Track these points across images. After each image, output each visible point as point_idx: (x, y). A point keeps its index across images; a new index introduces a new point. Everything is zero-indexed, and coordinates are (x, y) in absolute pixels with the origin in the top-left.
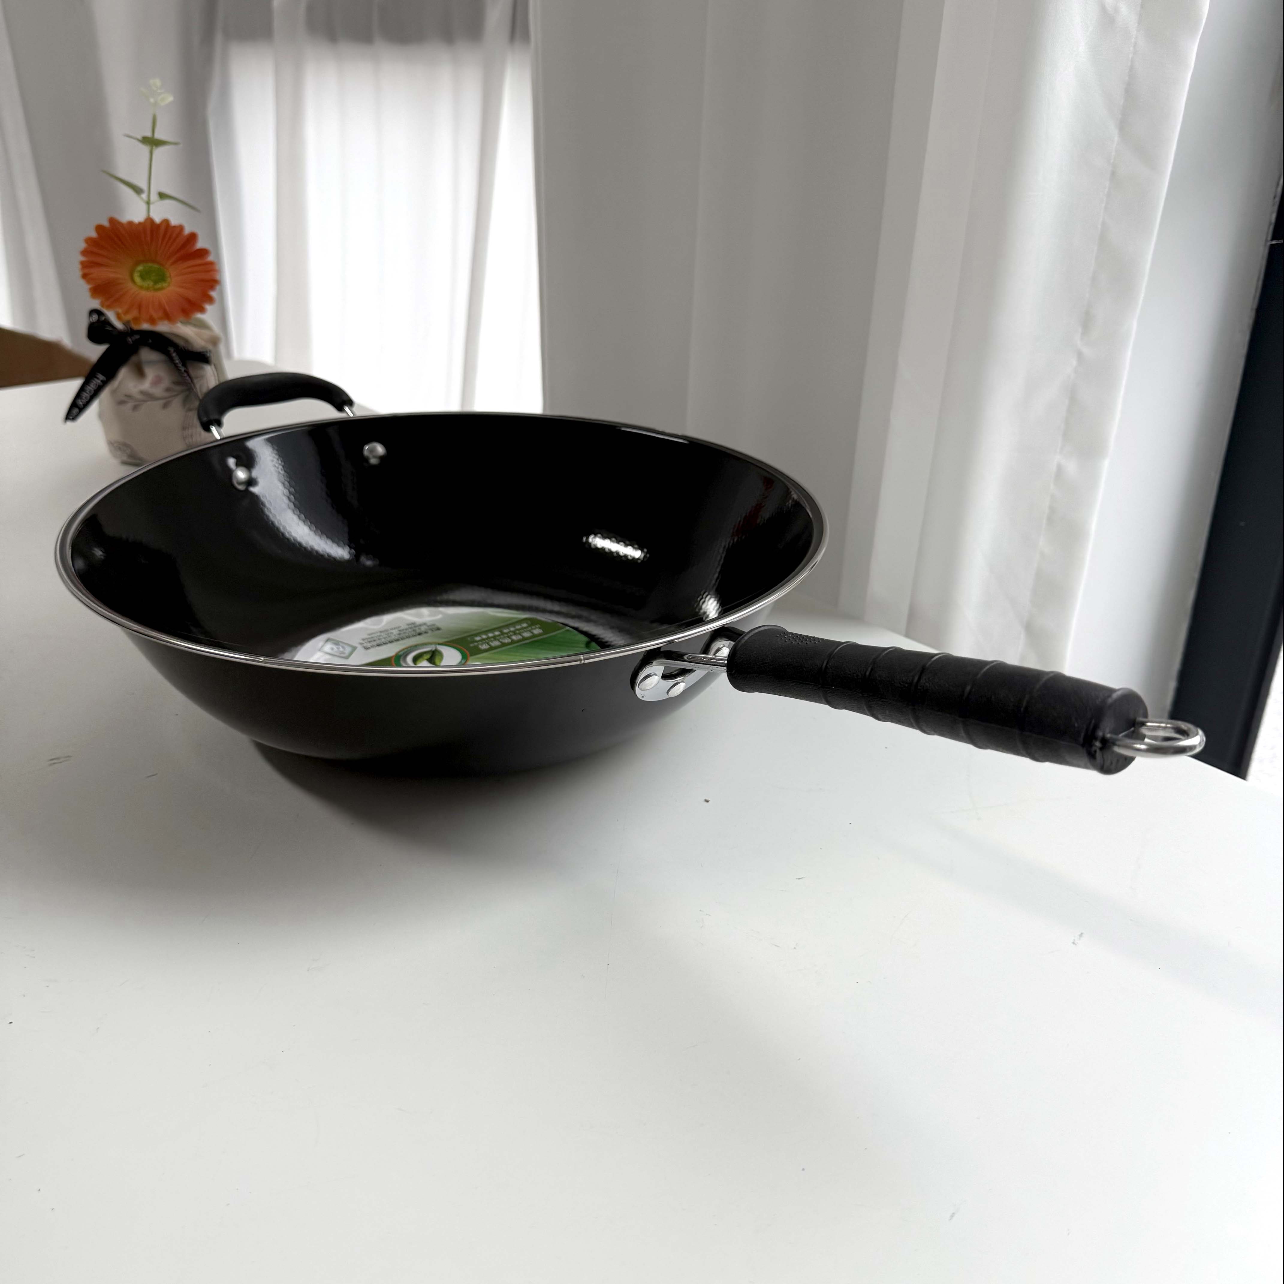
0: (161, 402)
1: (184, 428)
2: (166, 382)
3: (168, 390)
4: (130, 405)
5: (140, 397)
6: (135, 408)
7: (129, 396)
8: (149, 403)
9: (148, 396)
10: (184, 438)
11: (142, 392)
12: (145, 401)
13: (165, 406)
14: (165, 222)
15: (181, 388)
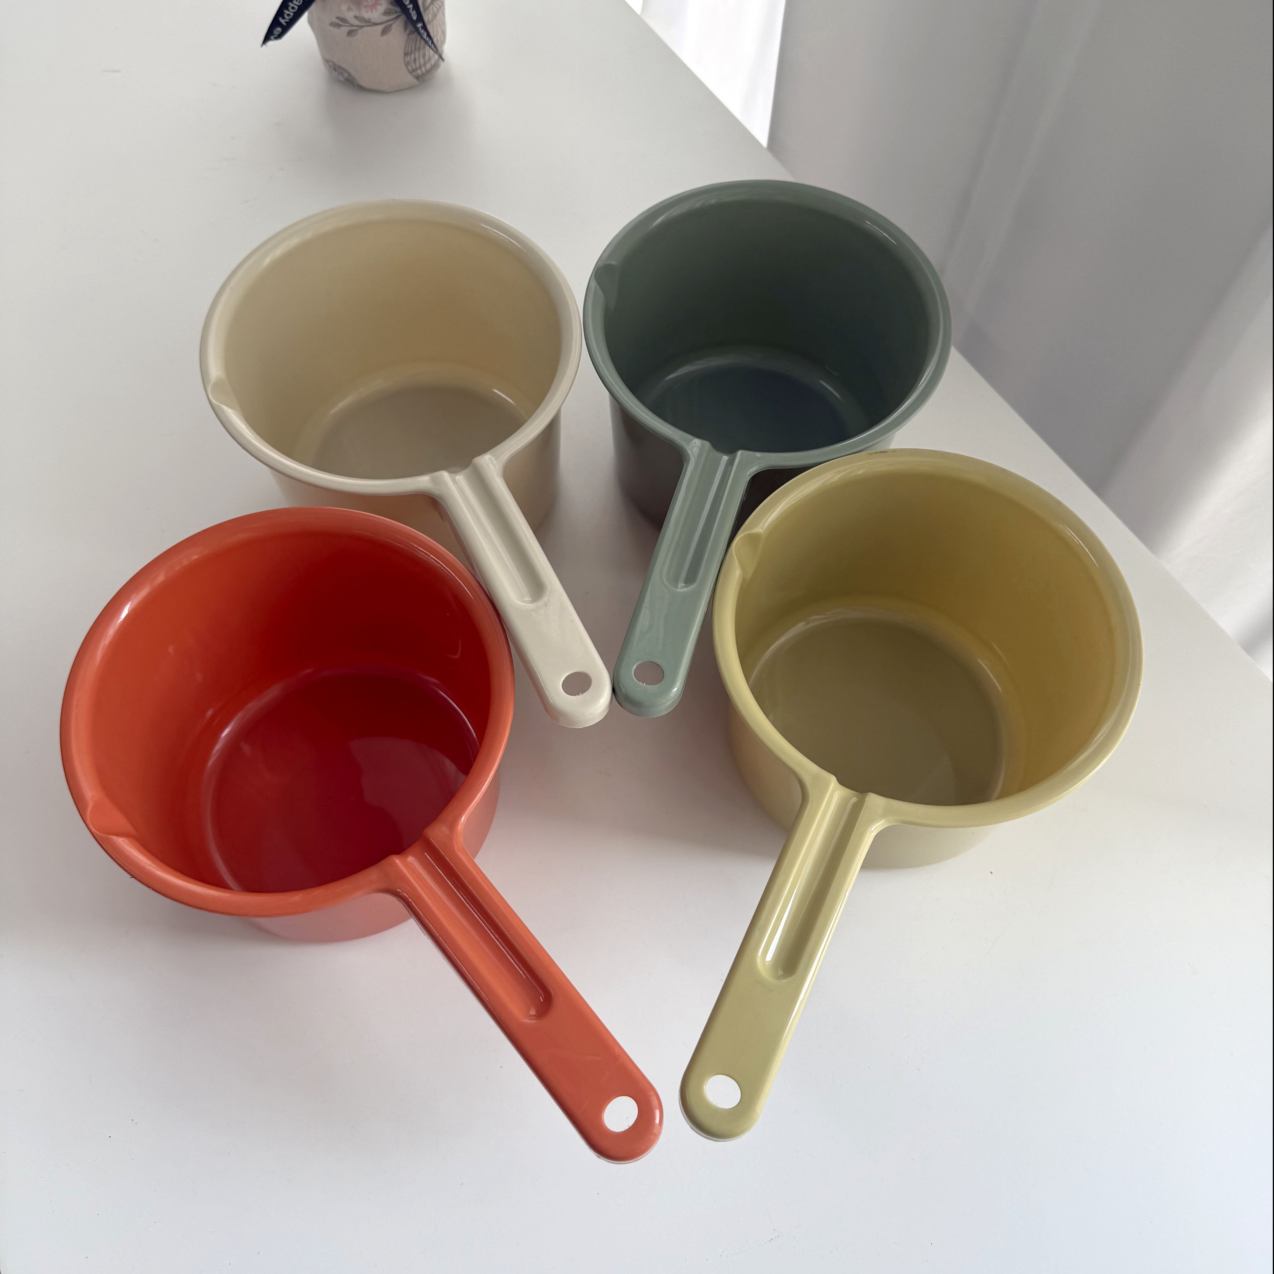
0: (380, 28)
1: (406, 54)
3: (386, 13)
4: (345, 30)
5: (357, 23)
6: (350, 33)
7: (344, 20)
8: (365, 29)
10: (407, 64)
11: (356, 17)
12: (361, 26)
13: (384, 32)
15: (399, 9)
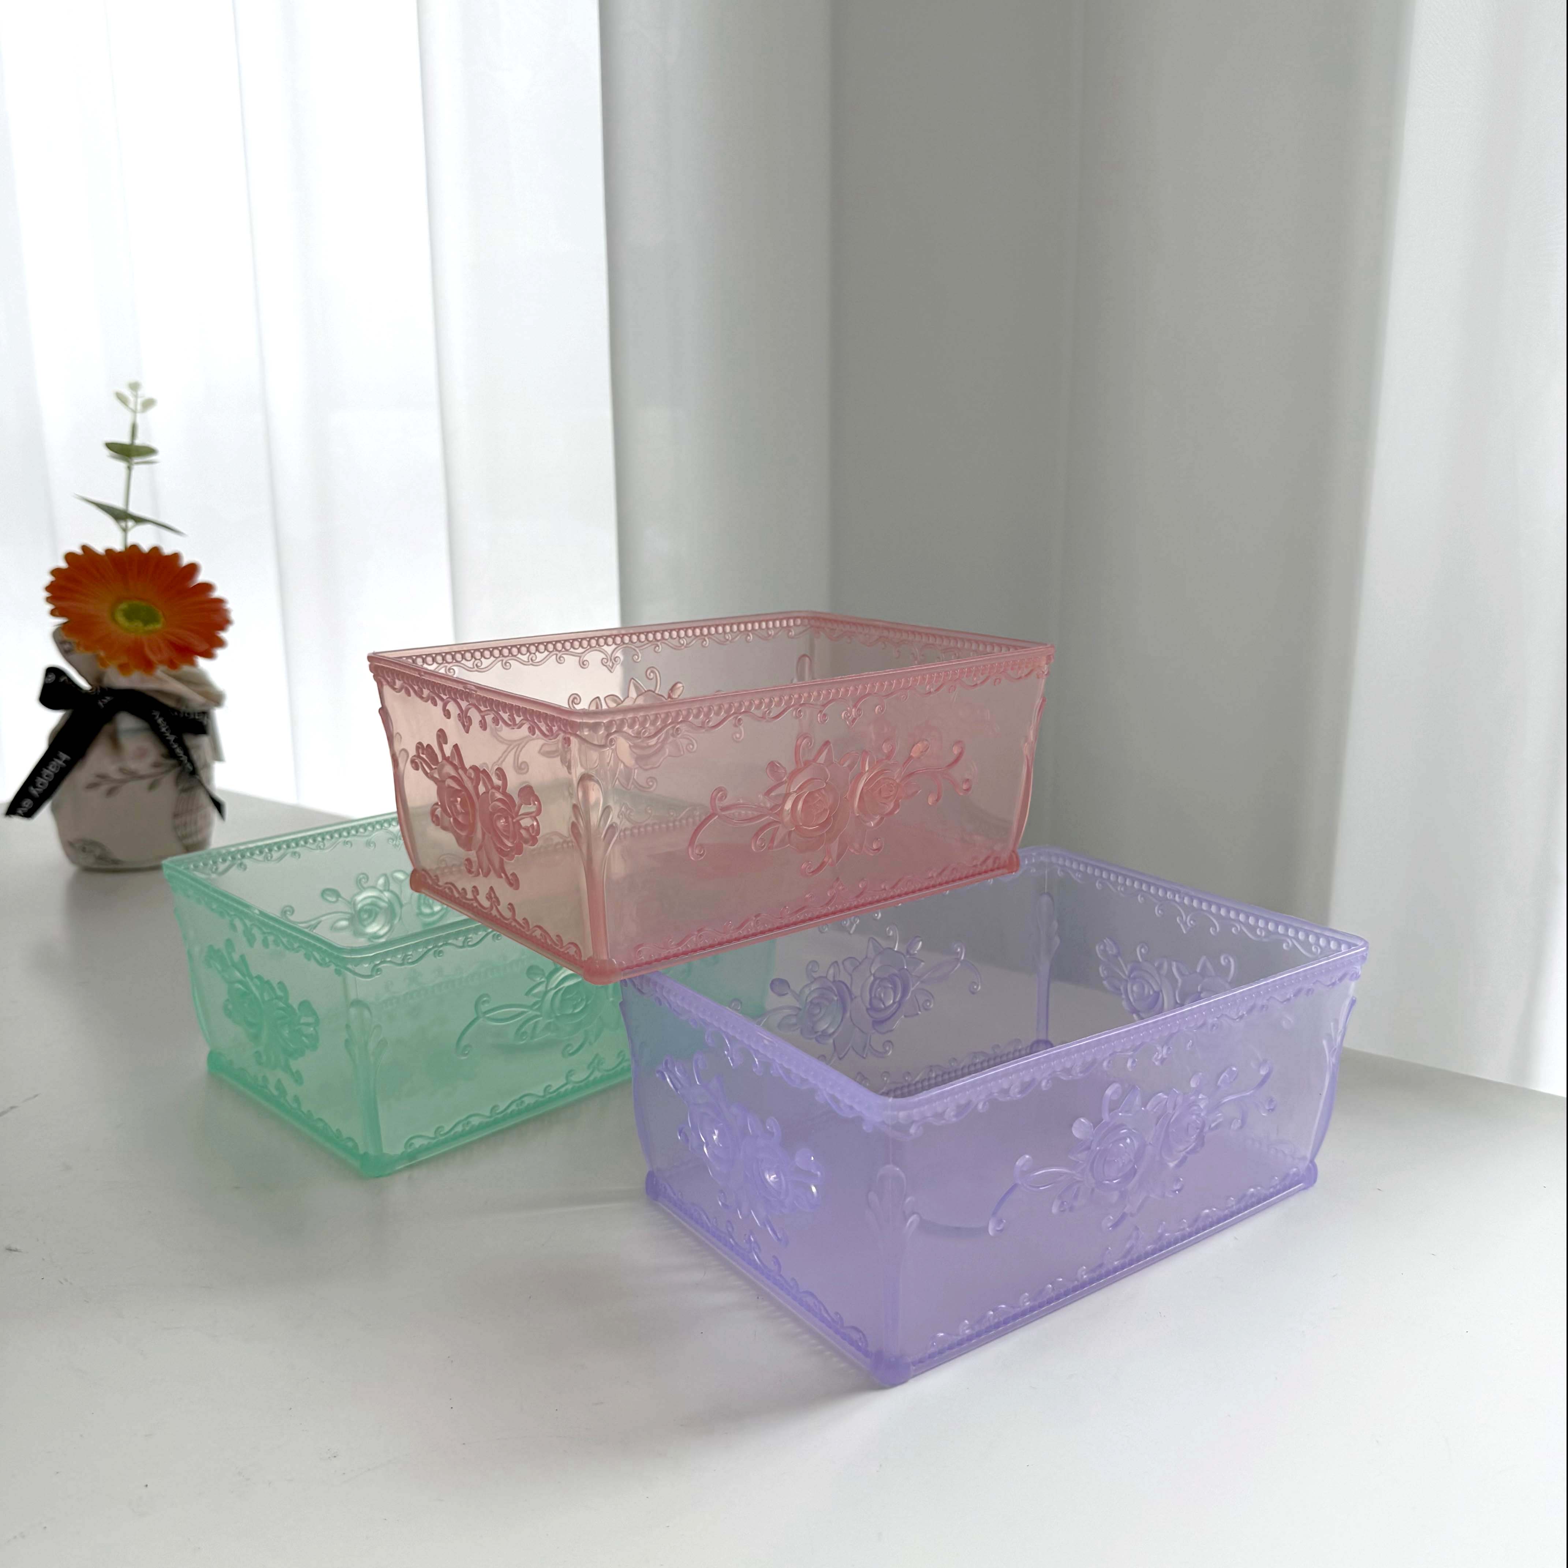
0: (147, 782)
1: (176, 815)
2: (152, 755)
6: (110, 792)
7: (103, 777)
8: (130, 783)
9: (130, 775)
11: (121, 770)
12: (124, 782)
14: (155, 550)
15: (172, 762)
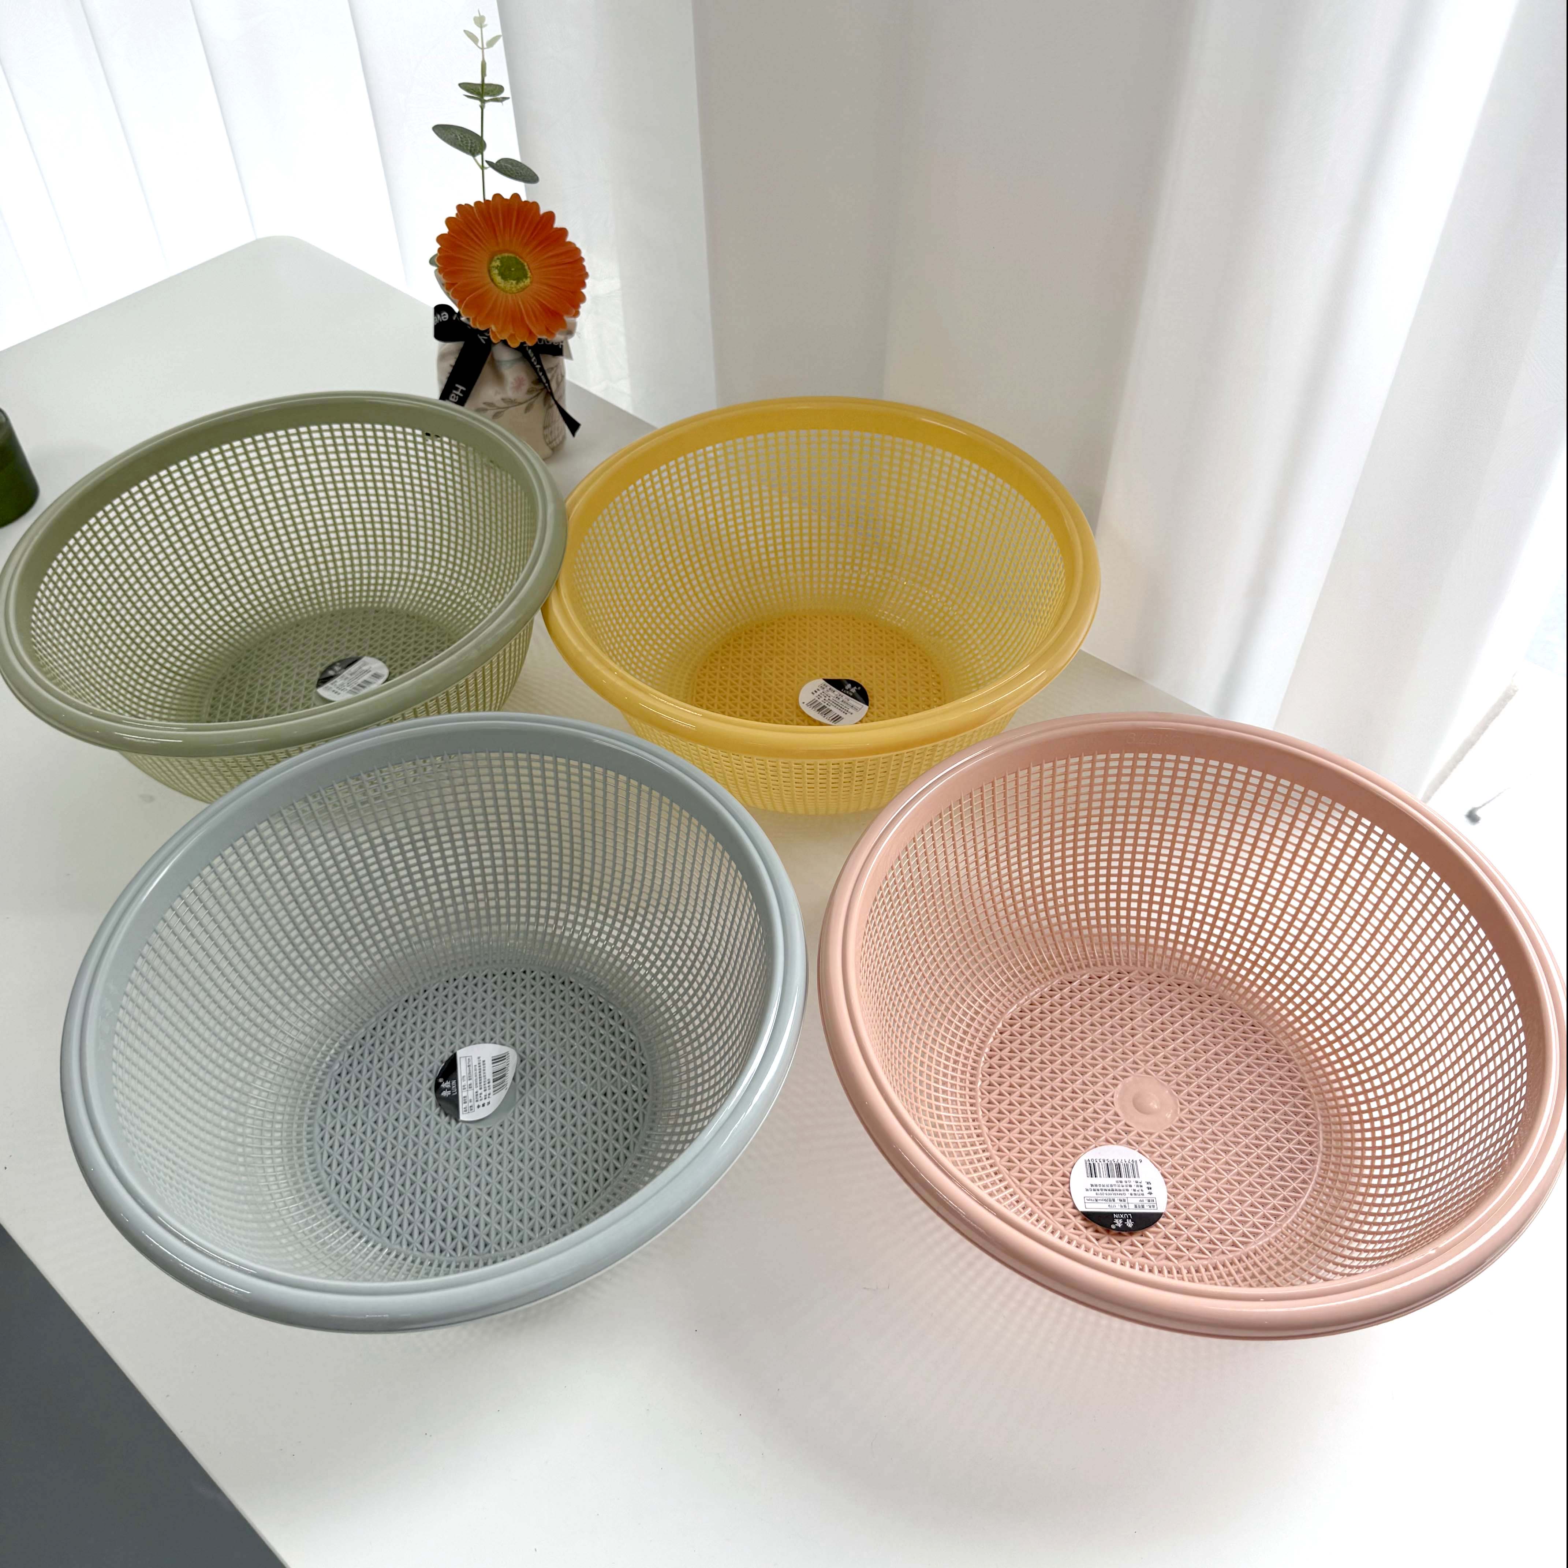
0: (524, 406)
1: (545, 428)
2: (527, 385)
3: (530, 391)
4: (489, 413)
5: (503, 405)
8: (511, 409)
9: (512, 403)
10: (545, 437)
11: (503, 399)
12: (506, 408)
13: (527, 409)
14: (516, 196)
15: (540, 387)
